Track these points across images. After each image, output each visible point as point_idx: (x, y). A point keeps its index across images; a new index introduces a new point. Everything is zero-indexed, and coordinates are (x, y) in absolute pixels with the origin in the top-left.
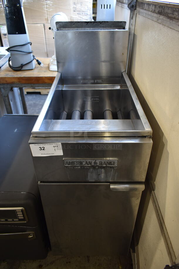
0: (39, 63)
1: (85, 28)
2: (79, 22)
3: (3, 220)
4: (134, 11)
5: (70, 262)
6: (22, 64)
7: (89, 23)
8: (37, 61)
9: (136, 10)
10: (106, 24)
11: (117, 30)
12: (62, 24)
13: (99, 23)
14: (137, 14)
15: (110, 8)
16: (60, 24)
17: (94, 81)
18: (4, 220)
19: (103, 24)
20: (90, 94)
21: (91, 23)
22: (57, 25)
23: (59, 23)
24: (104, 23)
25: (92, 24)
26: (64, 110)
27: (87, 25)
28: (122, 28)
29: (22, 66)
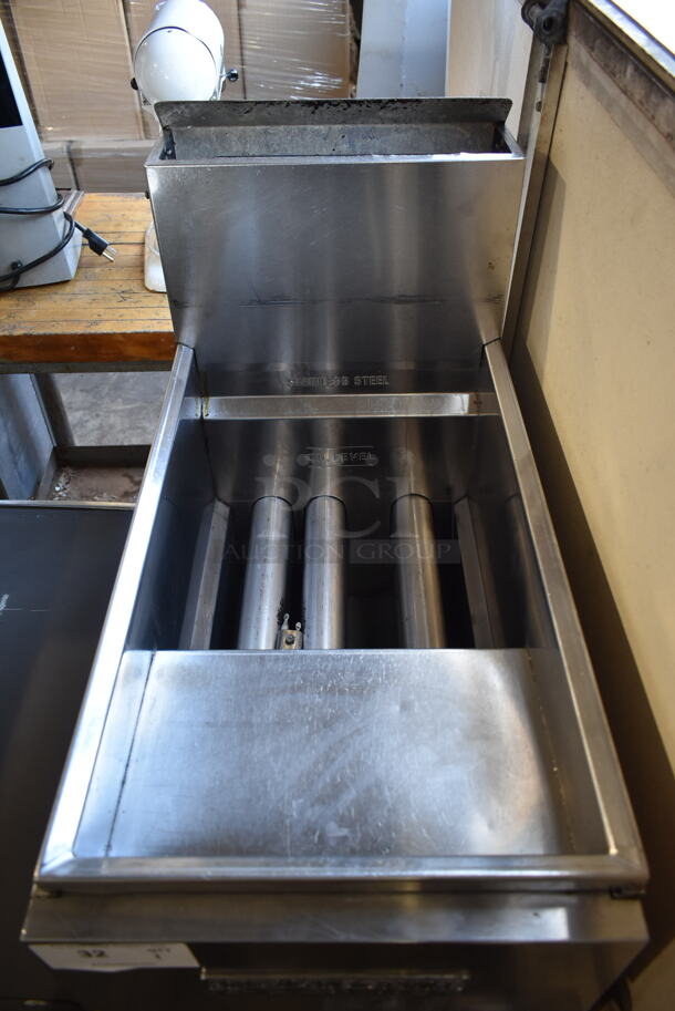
0: (97, 246)
1: (305, 123)
4: (556, 50)
6: (14, 265)
8: (87, 234)
9: (565, 48)
10: (409, 110)
11: (464, 157)
12: (187, 111)
13: (375, 107)
14: (569, 68)
16: (177, 110)
17: (352, 381)
19: (396, 109)
20: (330, 435)
21: (335, 106)
22: (164, 117)
23: (172, 108)
24: (398, 104)
26: (216, 496)
27: (313, 113)
29: (18, 270)
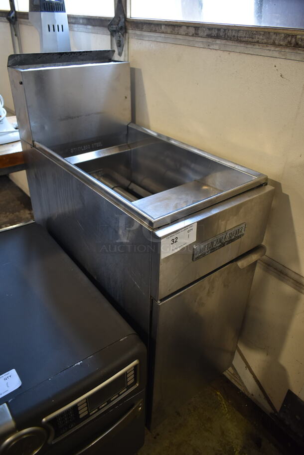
2: (48, 54)
3: (103, 405)
4: (125, 35)
5: (158, 435)
7: (65, 54)
9: (127, 34)
10: (88, 55)
12: (19, 58)
13: (78, 54)
15: (63, 31)
16: (16, 58)
18: (106, 403)
22: (10, 61)
24: (85, 53)
25: (68, 55)
28: (107, 60)
